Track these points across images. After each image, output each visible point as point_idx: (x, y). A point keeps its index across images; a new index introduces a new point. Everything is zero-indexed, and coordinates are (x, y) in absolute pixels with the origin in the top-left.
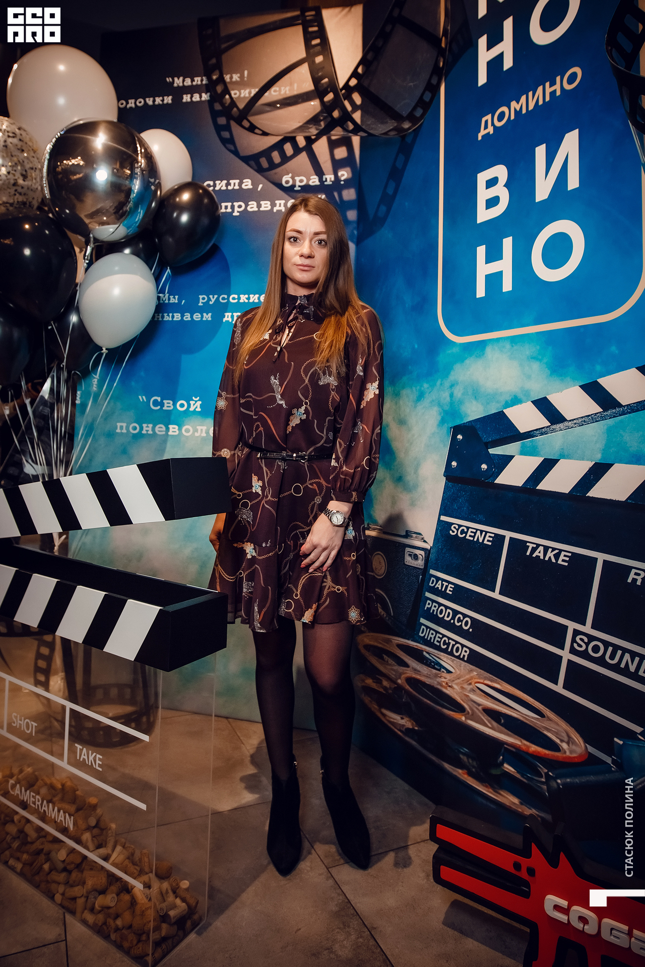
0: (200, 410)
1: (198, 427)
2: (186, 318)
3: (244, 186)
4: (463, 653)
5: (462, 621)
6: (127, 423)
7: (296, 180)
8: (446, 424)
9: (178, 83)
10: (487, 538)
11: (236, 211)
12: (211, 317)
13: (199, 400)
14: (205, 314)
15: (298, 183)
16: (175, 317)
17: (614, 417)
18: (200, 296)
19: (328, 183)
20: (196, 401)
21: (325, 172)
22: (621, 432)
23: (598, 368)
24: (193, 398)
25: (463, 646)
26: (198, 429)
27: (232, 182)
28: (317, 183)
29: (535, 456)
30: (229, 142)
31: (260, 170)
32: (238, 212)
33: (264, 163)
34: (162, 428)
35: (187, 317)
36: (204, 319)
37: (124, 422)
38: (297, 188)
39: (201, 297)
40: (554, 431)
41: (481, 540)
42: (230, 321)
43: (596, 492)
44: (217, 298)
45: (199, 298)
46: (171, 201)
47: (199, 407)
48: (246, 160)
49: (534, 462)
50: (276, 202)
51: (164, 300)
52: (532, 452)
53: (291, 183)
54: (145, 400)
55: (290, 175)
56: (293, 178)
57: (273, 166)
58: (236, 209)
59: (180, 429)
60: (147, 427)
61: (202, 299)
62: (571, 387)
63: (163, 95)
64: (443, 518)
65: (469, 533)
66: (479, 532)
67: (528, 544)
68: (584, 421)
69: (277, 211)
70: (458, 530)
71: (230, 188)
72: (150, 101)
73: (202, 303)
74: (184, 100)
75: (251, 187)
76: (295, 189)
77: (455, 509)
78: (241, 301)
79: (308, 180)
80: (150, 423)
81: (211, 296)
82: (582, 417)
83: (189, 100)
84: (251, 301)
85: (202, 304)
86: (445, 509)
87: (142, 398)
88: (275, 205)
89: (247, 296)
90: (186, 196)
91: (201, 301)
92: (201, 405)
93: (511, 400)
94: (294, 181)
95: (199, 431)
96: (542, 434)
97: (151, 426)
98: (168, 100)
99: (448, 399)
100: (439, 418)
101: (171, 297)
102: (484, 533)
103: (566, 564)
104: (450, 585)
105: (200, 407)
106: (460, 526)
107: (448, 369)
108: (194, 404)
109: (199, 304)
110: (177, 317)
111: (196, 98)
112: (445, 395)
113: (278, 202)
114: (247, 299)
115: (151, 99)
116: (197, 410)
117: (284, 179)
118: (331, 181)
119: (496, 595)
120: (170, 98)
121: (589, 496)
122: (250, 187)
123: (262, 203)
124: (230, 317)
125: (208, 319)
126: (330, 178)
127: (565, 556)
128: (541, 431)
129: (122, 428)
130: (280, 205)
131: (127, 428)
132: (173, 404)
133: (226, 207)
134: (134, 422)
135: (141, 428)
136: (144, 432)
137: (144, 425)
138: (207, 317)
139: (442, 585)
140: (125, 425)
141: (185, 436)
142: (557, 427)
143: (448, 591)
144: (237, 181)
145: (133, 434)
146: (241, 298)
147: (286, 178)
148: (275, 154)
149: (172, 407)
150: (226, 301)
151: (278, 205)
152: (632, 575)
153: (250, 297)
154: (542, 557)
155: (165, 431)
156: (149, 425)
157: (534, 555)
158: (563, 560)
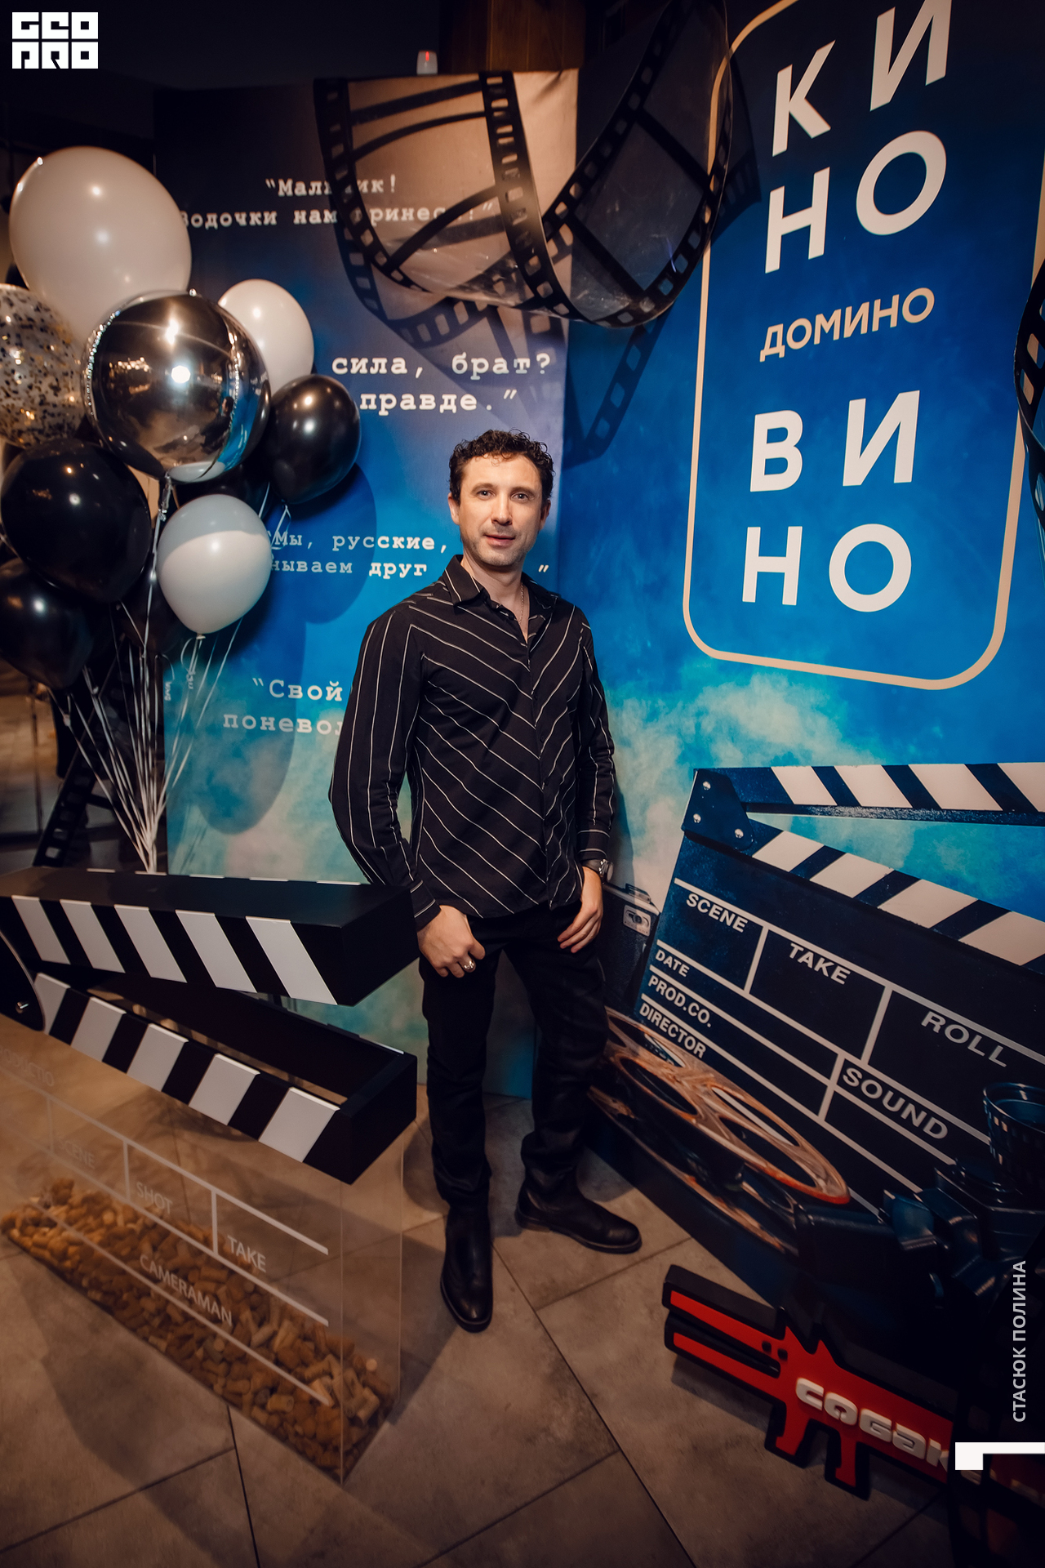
2: (316, 569)
3: (394, 370)
4: (697, 1049)
5: (697, 1012)
6: (236, 715)
7: (472, 364)
8: (687, 763)
9: (285, 190)
10: (737, 922)
11: (383, 408)
12: (352, 569)
13: (339, 686)
14: (342, 564)
15: (476, 369)
16: (299, 566)
17: (927, 820)
18: (334, 537)
19: (522, 371)
20: (334, 688)
21: (517, 353)
23: (915, 751)
24: (331, 683)
25: (698, 1041)
27: (376, 361)
28: (505, 370)
29: (812, 838)
30: (369, 296)
31: (418, 344)
32: (386, 410)
33: (424, 332)
34: (287, 722)
35: (317, 567)
36: (342, 571)
38: (475, 377)
39: (336, 538)
40: (841, 814)
42: (380, 575)
44: (359, 541)
45: (333, 540)
46: (286, 409)
47: (339, 695)
48: (397, 326)
50: (444, 397)
51: (281, 540)
52: (808, 833)
53: (465, 367)
54: (262, 684)
55: (464, 355)
56: (468, 360)
57: (438, 339)
58: (384, 405)
59: (313, 727)
60: (268, 721)
61: (338, 541)
62: (870, 763)
63: (261, 209)
64: (678, 882)
65: (713, 910)
66: (726, 913)
67: (793, 945)
68: (885, 814)
69: (445, 411)
70: (698, 902)
71: (373, 371)
72: (241, 219)
73: (338, 547)
74: (296, 221)
76: (472, 378)
77: (695, 875)
78: (395, 546)
79: (492, 364)
80: (271, 716)
81: (350, 538)
82: (883, 808)
83: (304, 221)
84: (409, 546)
85: (338, 550)
86: (681, 871)
87: (258, 681)
88: (442, 402)
89: (402, 539)
90: (309, 400)
91: (336, 544)
92: (341, 693)
94: (470, 365)
96: (824, 814)
97: (272, 719)
98: (271, 218)
99: (693, 730)
100: (679, 752)
101: (292, 537)
102: (733, 916)
103: (842, 981)
104: (684, 966)
105: (341, 696)
106: (701, 898)
107: (694, 691)
108: (332, 692)
109: (334, 550)
110: (302, 566)
111: (315, 217)
112: (689, 724)
113: (446, 397)
114: (402, 543)
115: (244, 215)
118: (525, 368)
119: (746, 993)
120: (274, 215)
122: (404, 371)
123: (423, 397)
124: (378, 569)
125: (348, 572)
126: (525, 364)
127: (841, 972)
128: (824, 810)
129: (231, 721)
130: (449, 403)
131: (239, 721)
132: (303, 691)
133: (368, 402)
134: (248, 714)
135: (259, 723)
136: (263, 728)
137: (263, 719)
138: (346, 569)
139: (673, 963)
140: (235, 717)
141: (322, 735)
142: (846, 810)
143: (680, 972)
144: (384, 361)
145: (248, 730)
146: (394, 541)
147: (458, 359)
148: (440, 320)
149: (301, 695)
150: (373, 545)
151: (446, 402)
152: (928, 1019)
153: (408, 541)
154: (810, 965)
155: (293, 728)
156: (270, 719)
157: (800, 960)
158: (838, 976)
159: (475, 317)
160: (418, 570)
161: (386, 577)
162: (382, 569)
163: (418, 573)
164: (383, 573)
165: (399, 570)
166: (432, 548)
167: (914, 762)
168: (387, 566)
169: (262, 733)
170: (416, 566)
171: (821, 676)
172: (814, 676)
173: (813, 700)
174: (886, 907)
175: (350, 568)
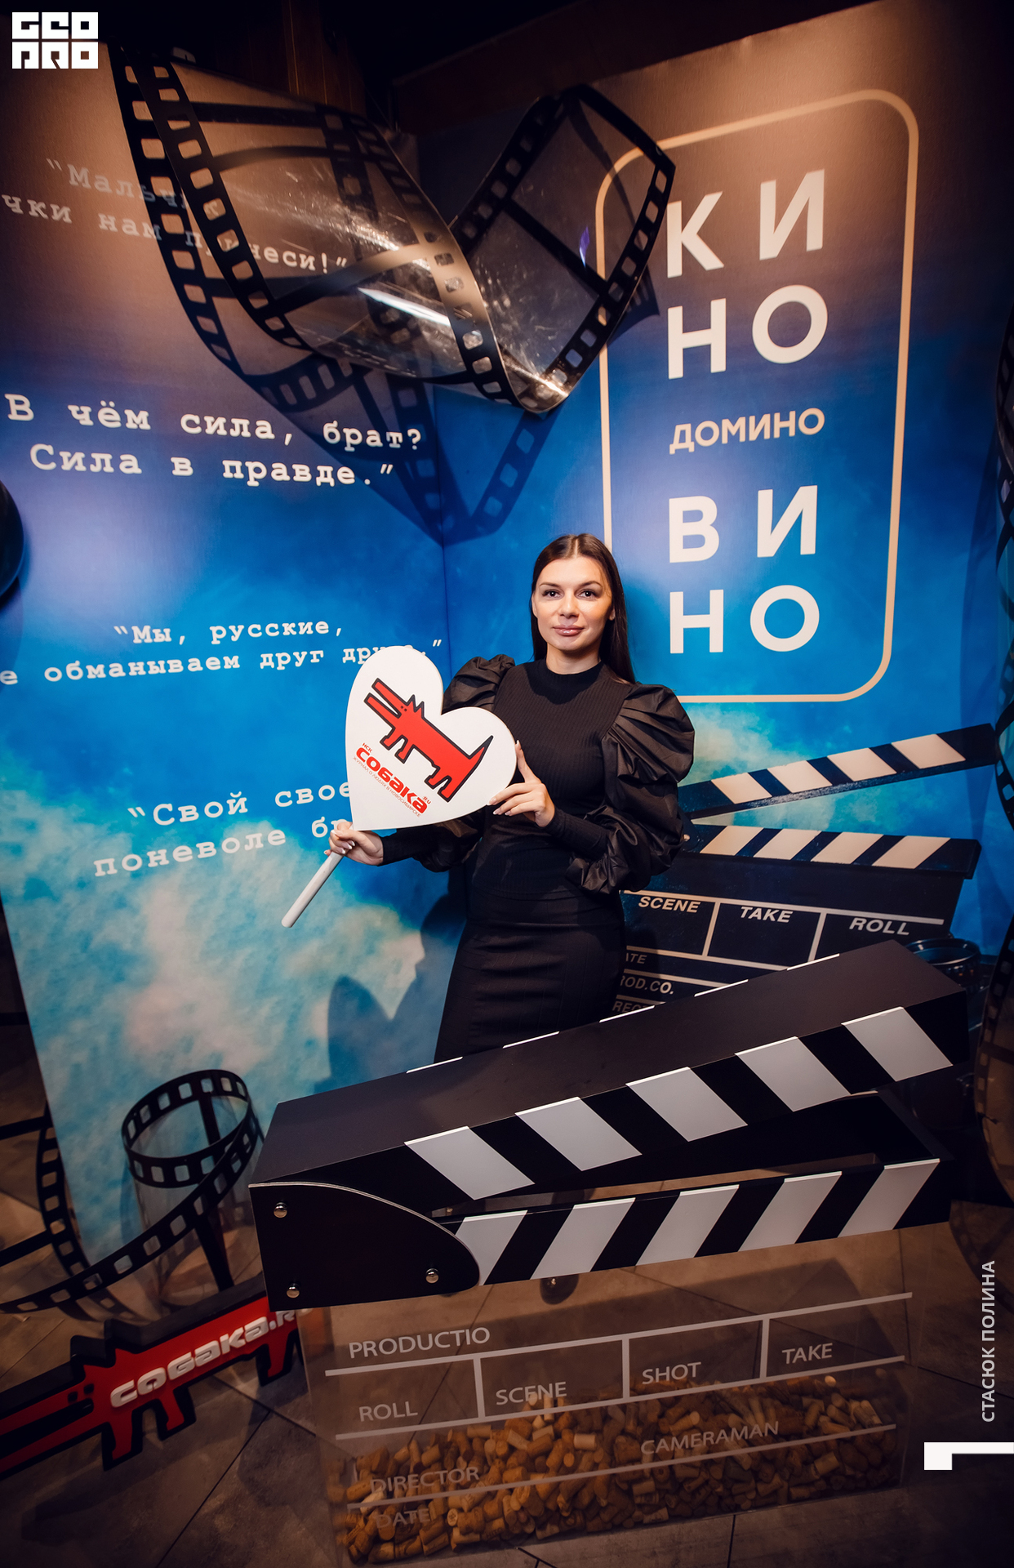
0: (246, 810)
1: (247, 837)
2: (194, 667)
3: (258, 432)
5: (659, 987)
6: (114, 858)
7: (346, 433)
9: (80, 180)
10: (691, 906)
11: (251, 478)
12: (240, 663)
13: (241, 797)
14: (226, 659)
15: (349, 440)
16: (174, 669)
17: (844, 791)
18: (211, 628)
19: (394, 445)
20: (237, 799)
21: (388, 427)
22: (851, 805)
23: (829, 745)
24: (232, 794)
26: (248, 840)
27: (236, 422)
28: (379, 443)
29: (753, 826)
30: (217, 342)
31: (282, 406)
32: (255, 480)
33: (291, 398)
34: (184, 851)
35: (195, 665)
36: (227, 666)
37: (108, 857)
38: (349, 449)
39: (214, 629)
40: (775, 802)
41: (683, 909)
42: (273, 666)
43: (820, 857)
44: (243, 630)
45: (211, 631)
47: (243, 806)
48: (256, 383)
49: (751, 832)
50: (319, 468)
51: (143, 637)
52: (750, 822)
53: (338, 438)
54: (143, 814)
55: (335, 424)
56: (340, 428)
57: (304, 404)
58: (252, 475)
59: (217, 845)
60: (157, 855)
61: (217, 634)
62: (797, 761)
65: (667, 903)
66: (679, 902)
67: (741, 907)
69: (322, 483)
70: (650, 902)
71: (234, 433)
72: (13, 204)
73: (218, 639)
74: (103, 226)
75: (272, 436)
76: (347, 449)
78: (286, 633)
79: (365, 436)
80: (160, 847)
81: (232, 628)
82: (808, 791)
83: (114, 228)
84: (302, 632)
85: (218, 642)
87: (136, 811)
88: (317, 473)
89: (293, 625)
91: (215, 636)
92: (246, 802)
93: (722, 770)
94: (343, 435)
95: (251, 842)
96: (761, 805)
97: (163, 852)
98: (63, 214)
101: (157, 632)
102: (686, 903)
103: (787, 921)
104: (640, 956)
105: (246, 807)
106: (652, 898)
108: (234, 804)
109: (213, 643)
110: (176, 666)
111: (130, 227)
113: (321, 469)
114: (293, 628)
115: (18, 201)
116: (241, 811)
117: (329, 428)
118: (398, 442)
119: (704, 957)
120: (66, 210)
121: (813, 862)
122: (270, 435)
123: (294, 466)
124: (270, 660)
125: (234, 667)
126: (397, 438)
127: (785, 914)
128: (761, 803)
130: (325, 474)
131: (118, 865)
132: (197, 811)
133: (233, 470)
134: (129, 853)
135: (146, 860)
136: (152, 864)
137: (151, 854)
138: (232, 663)
139: (630, 957)
140: (110, 862)
141: (229, 854)
142: (780, 798)
143: (639, 962)
144: (245, 423)
145: (131, 872)
146: (283, 628)
147: (329, 427)
148: (305, 382)
149: (197, 816)
150: (260, 634)
151: (322, 474)
152: (854, 923)
153: (299, 627)
154: (759, 918)
155: (192, 855)
156: (160, 852)
157: (750, 917)
158: (783, 918)
159: (341, 383)
160: (315, 657)
161: (280, 668)
162: (275, 660)
163: (315, 660)
164: (276, 665)
165: (294, 659)
166: (327, 631)
167: (831, 754)
168: (280, 656)
169: (152, 871)
170: (311, 653)
171: (750, 704)
172: (745, 704)
173: (744, 723)
174: (817, 859)
175: (237, 662)
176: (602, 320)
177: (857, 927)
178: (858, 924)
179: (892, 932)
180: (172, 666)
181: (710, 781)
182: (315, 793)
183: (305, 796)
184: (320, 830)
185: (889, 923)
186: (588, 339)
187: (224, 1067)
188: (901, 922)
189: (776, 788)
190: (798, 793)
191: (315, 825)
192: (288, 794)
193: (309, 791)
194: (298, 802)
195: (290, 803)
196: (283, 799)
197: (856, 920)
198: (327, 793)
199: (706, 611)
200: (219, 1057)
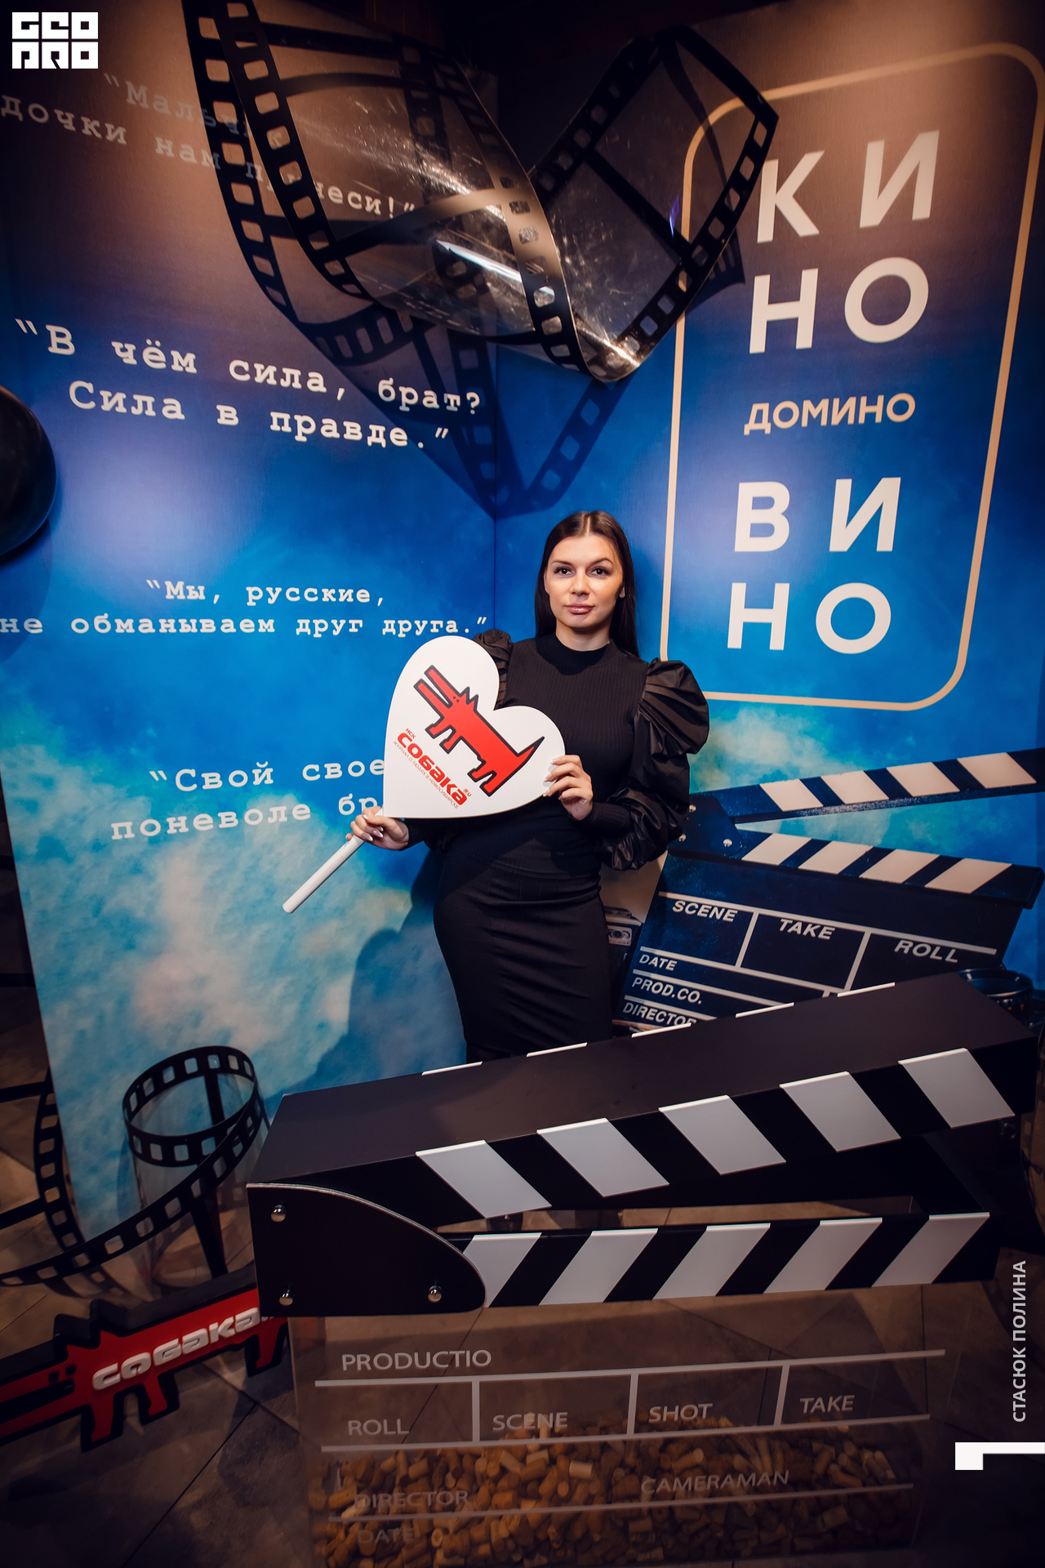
0: (272, 782)
1: (271, 809)
2: (226, 628)
3: (310, 386)
5: (687, 995)
6: (134, 821)
7: (400, 393)
10: (728, 915)
11: (300, 433)
12: (274, 627)
13: (267, 767)
14: (261, 622)
15: (404, 400)
17: (901, 806)
18: (248, 589)
19: (453, 408)
20: (263, 770)
21: (446, 387)
22: (907, 821)
23: (890, 756)
24: (258, 764)
25: (688, 1017)
26: (272, 813)
27: (287, 372)
28: (435, 405)
29: (800, 835)
31: (336, 358)
32: (304, 435)
33: (347, 351)
34: (206, 819)
35: (228, 626)
36: (261, 630)
37: (126, 821)
38: (403, 408)
39: (251, 590)
40: (827, 812)
41: (719, 917)
42: (309, 633)
43: (870, 874)
44: (281, 593)
45: (248, 592)
47: (269, 777)
48: (311, 332)
49: (797, 842)
50: (371, 427)
51: (177, 595)
52: (798, 831)
53: (393, 396)
54: (165, 778)
55: (391, 382)
56: (395, 386)
57: (359, 358)
58: (301, 429)
59: (240, 816)
60: (177, 821)
61: (253, 593)
62: (853, 771)
64: (661, 894)
65: (703, 910)
66: (716, 910)
67: (782, 920)
68: (866, 807)
69: (373, 443)
70: (685, 907)
71: (284, 384)
72: (65, 120)
73: (254, 601)
75: (324, 389)
77: (682, 884)
78: (325, 599)
79: (421, 396)
80: (181, 814)
81: (270, 590)
82: (864, 803)
84: (342, 599)
85: (254, 604)
87: (158, 775)
88: (369, 433)
89: (333, 591)
91: (252, 597)
92: (271, 773)
93: (772, 775)
94: (398, 394)
95: (275, 815)
96: (811, 814)
97: (183, 819)
101: (191, 589)
102: (724, 910)
103: (828, 938)
104: (671, 962)
105: (272, 778)
106: (688, 903)
108: (260, 775)
109: (249, 604)
110: (208, 626)
111: (188, 154)
113: (373, 428)
114: (332, 594)
116: (266, 782)
118: (456, 405)
119: (737, 968)
121: (862, 879)
122: (322, 388)
123: (346, 424)
124: (307, 626)
125: (269, 630)
126: (455, 401)
127: (827, 930)
128: (810, 812)
129: (123, 831)
130: (377, 435)
131: (136, 829)
132: (221, 779)
133: (281, 422)
134: (149, 818)
135: (165, 826)
136: (172, 831)
137: (170, 820)
138: (267, 626)
139: (660, 962)
140: (128, 825)
141: (252, 826)
142: (832, 809)
143: (669, 968)
144: (297, 373)
145: (150, 837)
146: (323, 593)
147: (384, 384)
148: (362, 334)
149: (220, 784)
150: (298, 598)
151: (374, 433)
152: (900, 945)
153: (339, 594)
154: (799, 932)
155: (213, 824)
156: (179, 818)
157: (790, 931)
158: (824, 935)
159: (400, 338)
160: (353, 626)
161: (317, 635)
162: (312, 626)
163: (353, 630)
164: (313, 631)
165: (332, 627)
166: (368, 600)
167: (891, 766)
168: (317, 622)
169: (171, 838)
170: (350, 621)
171: (808, 707)
172: (802, 707)
173: (800, 726)
174: (866, 875)
175: (272, 626)
176: (682, 286)
177: (903, 949)
178: (904, 947)
179: (940, 958)
180: (204, 626)
181: (759, 786)
182: (344, 769)
183: (333, 771)
184: (347, 808)
185: (937, 949)
186: (666, 305)
187: (232, 1044)
188: (950, 949)
189: (828, 797)
190: (852, 804)
191: (342, 802)
192: (316, 768)
193: (338, 766)
194: (326, 777)
195: (318, 776)
196: (311, 773)
197: (902, 942)
198: (356, 769)
199: (769, 604)
200: (228, 1034)
